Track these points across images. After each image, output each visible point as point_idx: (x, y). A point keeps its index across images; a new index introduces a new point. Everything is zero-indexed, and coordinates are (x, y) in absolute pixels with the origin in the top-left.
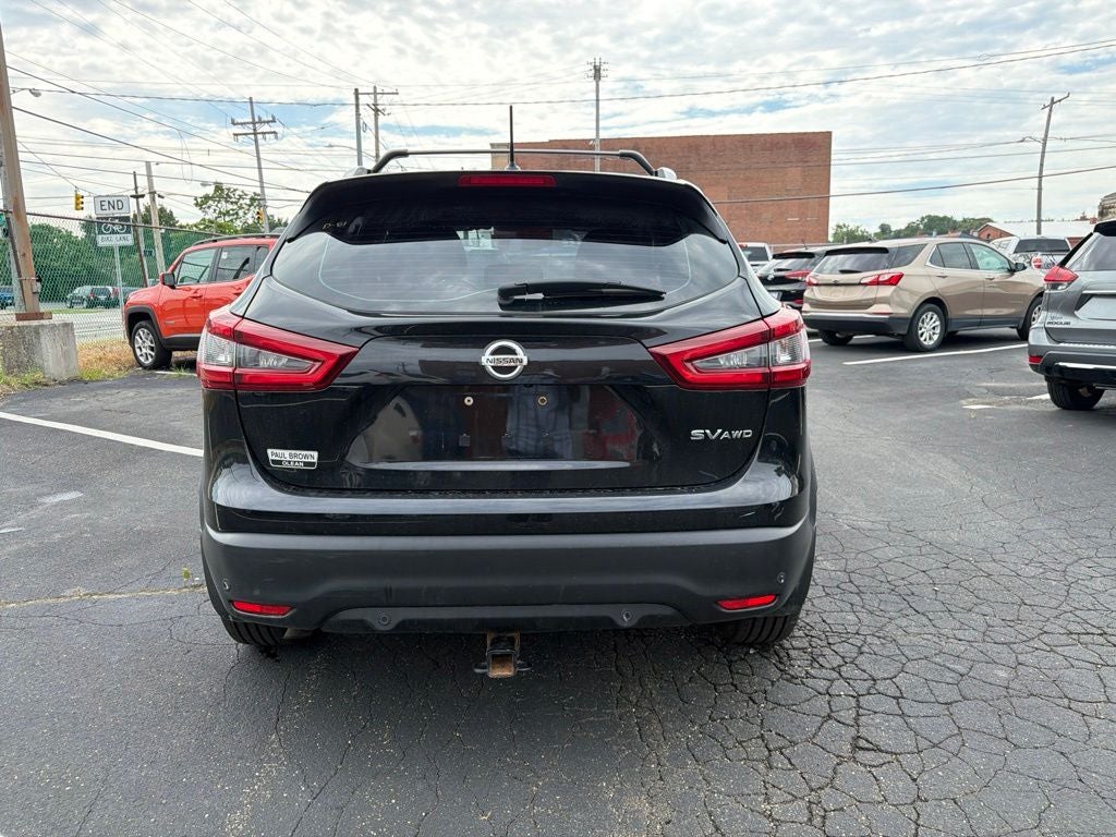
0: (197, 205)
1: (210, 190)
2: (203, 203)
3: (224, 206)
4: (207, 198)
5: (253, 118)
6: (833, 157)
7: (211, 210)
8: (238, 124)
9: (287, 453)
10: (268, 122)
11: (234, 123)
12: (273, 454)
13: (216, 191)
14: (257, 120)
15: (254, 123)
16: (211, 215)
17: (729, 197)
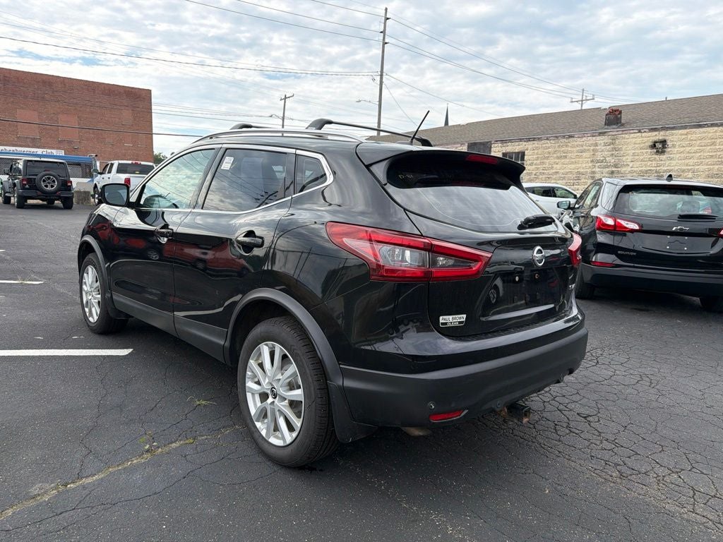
6: (153, 107)
9: (451, 317)
12: (442, 319)
17: (79, 124)
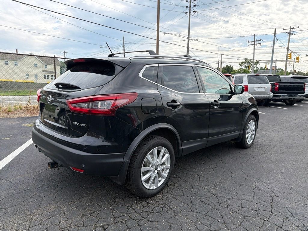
0: (240, 64)
1: (244, 61)
2: (241, 64)
3: (247, 65)
4: (243, 63)
5: (254, 40)
7: (243, 66)
8: (250, 42)
10: (259, 41)
11: (249, 42)
13: (246, 61)
14: (255, 40)
15: (254, 41)
16: (243, 67)
